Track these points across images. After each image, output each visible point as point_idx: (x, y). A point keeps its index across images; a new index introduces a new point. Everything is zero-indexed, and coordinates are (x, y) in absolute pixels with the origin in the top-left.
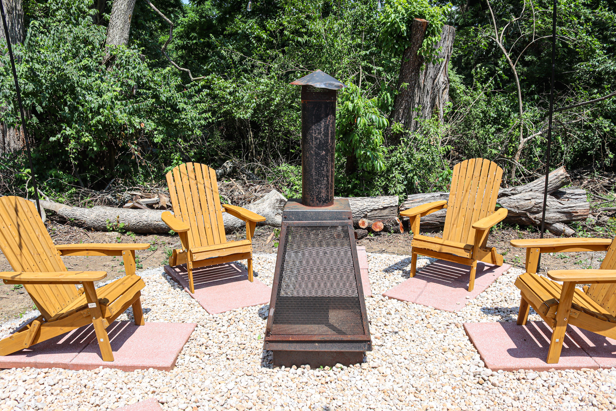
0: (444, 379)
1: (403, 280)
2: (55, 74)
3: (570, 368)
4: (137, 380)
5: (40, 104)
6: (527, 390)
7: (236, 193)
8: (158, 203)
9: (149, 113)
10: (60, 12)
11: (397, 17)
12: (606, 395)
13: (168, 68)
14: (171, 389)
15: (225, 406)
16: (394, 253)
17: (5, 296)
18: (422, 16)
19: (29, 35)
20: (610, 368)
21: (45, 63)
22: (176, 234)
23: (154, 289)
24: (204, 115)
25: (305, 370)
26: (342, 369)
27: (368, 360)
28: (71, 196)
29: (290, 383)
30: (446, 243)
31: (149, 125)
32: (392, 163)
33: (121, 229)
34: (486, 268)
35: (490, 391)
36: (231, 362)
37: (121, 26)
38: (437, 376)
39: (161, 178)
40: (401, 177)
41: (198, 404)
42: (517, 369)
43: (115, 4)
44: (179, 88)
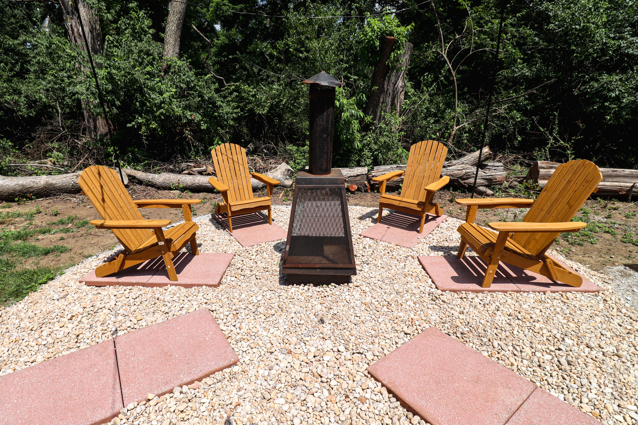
0: (407, 296)
1: (372, 224)
2: (127, 77)
3: (499, 291)
4: (194, 294)
5: (118, 100)
6: (468, 306)
7: (258, 165)
8: (206, 171)
9: (197, 109)
10: (128, 31)
11: (374, 35)
12: (527, 312)
13: (208, 76)
14: (218, 301)
15: (256, 313)
16: (365, 206)
17: (102, 234)
18: (391, 34)
19: (105, 47)
20: (529, 292)
21: (118, 68)
22: (219, 192)
23: (205, 230)
24: (235, 111)
25: (310, 287)
26: (335, 287)
27: (352, 281)
28: (145, 165)
29: (300, 297)
30: (404, 199)
31: (197, 117)
32: (364, 144)
33: (181, 188)
34: (430, 217)
35: (441, 306)
36: (259, 281)
37: (173, 43)
38: (402, 294)
39: (207, 154)
40: (370, 154)
41: (237, 312)
42: (460, 291)
43: (168, 26)
44: (217, 91)
